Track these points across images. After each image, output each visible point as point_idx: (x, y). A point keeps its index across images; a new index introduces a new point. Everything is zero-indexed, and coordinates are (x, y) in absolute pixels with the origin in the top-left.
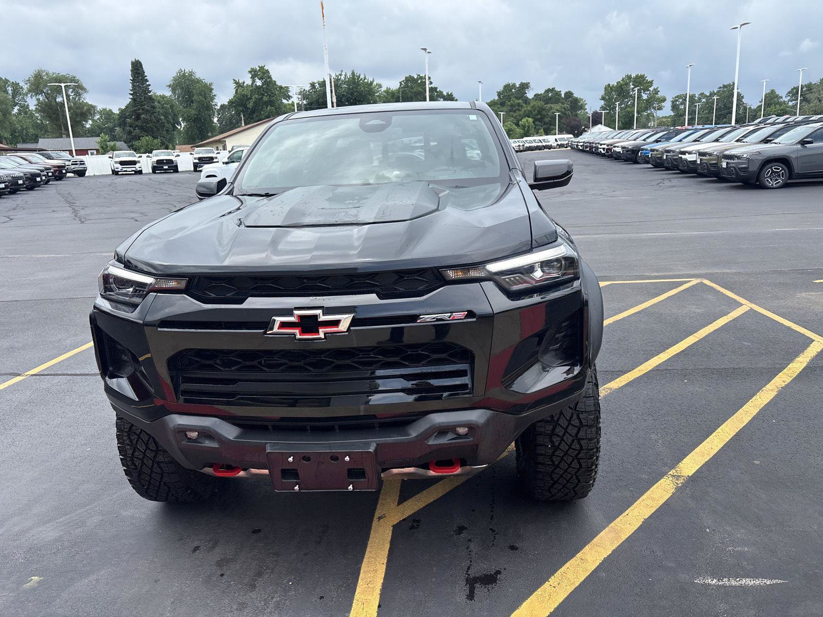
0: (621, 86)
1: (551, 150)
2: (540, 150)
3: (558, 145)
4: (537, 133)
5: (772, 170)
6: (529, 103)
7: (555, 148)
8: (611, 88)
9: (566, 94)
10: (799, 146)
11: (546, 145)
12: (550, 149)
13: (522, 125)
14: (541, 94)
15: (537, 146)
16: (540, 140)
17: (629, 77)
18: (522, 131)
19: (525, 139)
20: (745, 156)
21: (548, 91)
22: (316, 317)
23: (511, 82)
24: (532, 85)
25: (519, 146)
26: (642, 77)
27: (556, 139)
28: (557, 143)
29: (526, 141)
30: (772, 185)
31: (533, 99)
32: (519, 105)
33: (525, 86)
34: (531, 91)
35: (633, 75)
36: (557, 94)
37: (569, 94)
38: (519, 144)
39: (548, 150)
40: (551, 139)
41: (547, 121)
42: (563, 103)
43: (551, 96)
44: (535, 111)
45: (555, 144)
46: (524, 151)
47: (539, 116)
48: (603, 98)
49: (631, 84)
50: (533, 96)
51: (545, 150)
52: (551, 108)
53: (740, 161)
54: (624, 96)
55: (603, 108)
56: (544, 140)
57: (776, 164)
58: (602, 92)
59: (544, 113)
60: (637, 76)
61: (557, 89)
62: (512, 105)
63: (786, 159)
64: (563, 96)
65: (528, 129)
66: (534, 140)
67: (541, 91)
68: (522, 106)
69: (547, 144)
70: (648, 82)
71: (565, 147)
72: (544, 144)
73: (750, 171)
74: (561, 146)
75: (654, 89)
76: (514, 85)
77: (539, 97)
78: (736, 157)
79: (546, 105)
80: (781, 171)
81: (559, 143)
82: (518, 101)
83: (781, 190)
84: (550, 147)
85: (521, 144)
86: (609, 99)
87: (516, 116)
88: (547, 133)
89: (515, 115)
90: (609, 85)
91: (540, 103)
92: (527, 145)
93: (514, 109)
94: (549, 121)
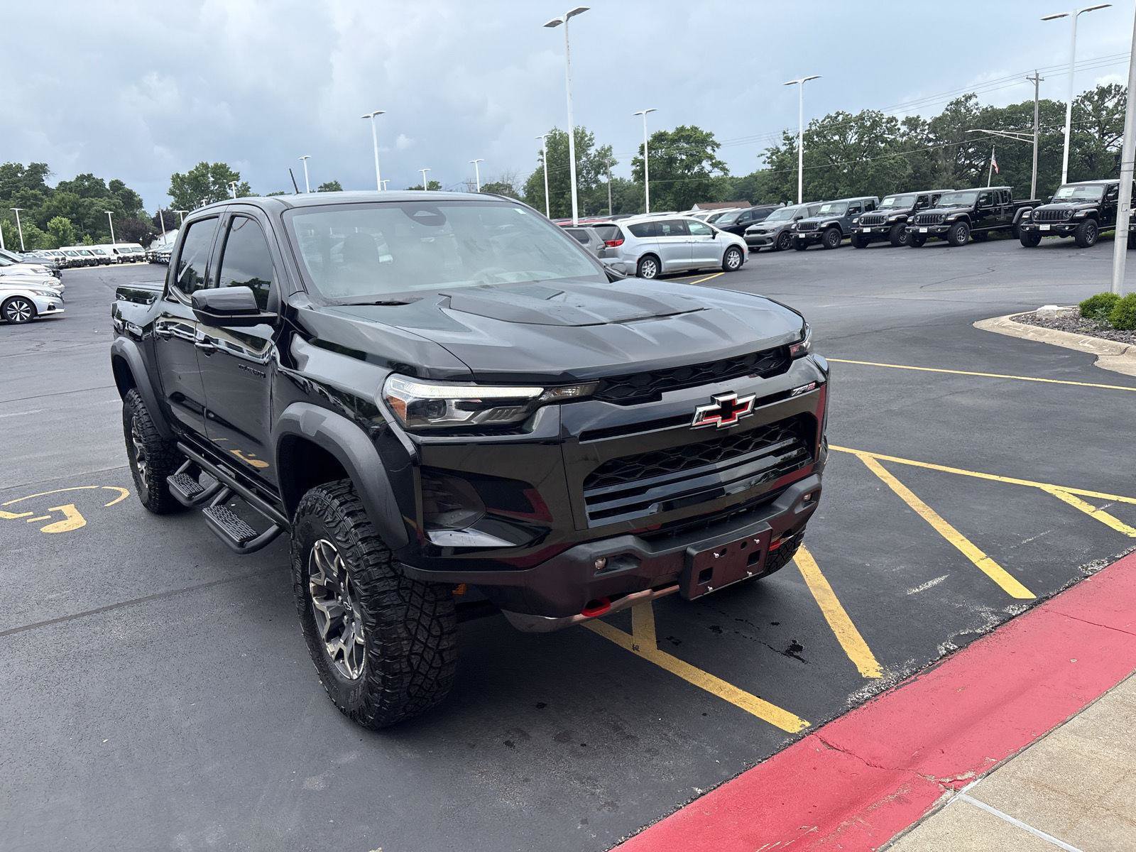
0: (196, 178)
1: (110, 266)
2: (91, 266)
3: (119, 258)
4: (79, 240)
6: (52, 196)
7: (115, 263)
8: (181, 180)
9: (112, 184)
11: (101, 259)
12: (107, 264)
13: (53, 228)
14: (71, 183)
15: (86, 260)
16: (89, 251)
17: (206, 166)
18: (54, 238)
19: (63, 249)
21: (82, 178)
22: (733, 401)
23: (14, 161)
24: (50, 168)
25: (57, 260)
26: (224, 166)
27: (115, 251)
28: (118, 255)
29: (66, 252)
31: (58, 189)
32: (35, 197)
33: (38, 170)
34: (51, 177)
35: (211, 164)
36: (97, 183)
37: (117, 185)
38: (56, 257)
39: (104, 266)
40: (106, 250)
41: (90, 223)
42: (110, 198)
43: (87, 187)
44: (65, 208)
45: (115, 257)
46: (67, 267)
47: (74, 215)
48: (172, 193)
49: (209, 175)
50: (57, 185)
51: (100, 266)
52: (92, 204)
54: (203, 191)
55: (174, 206)
56: (96, 251)
58: (170, 185)
59: (81, 210)
60: (216, 165)
61: (97, 176)
62: (23, 198)
64: (107, 187)
65: (63, 234)
66: (80, 252)
67: (70, 178)
68: (42, 200)
69: (103, 257)
70: (231, 175)
71: (131, 262)
72: (97, 257)
74: (125, 260)
75: (243, 185)
76: (20, 168)
77: (69, 186)
79: (83, 200)
81: (121, 255)
82: (33, 191)
84: (108, 262)
85: (60, 257)
86: (181, 194)
87: (33, 214)
88: (96, 240)
89: (31, 212)
90: (178, 175)
91: (72, 196)
92: (69, 258)
93: (28, 203)
94: (92, 222)
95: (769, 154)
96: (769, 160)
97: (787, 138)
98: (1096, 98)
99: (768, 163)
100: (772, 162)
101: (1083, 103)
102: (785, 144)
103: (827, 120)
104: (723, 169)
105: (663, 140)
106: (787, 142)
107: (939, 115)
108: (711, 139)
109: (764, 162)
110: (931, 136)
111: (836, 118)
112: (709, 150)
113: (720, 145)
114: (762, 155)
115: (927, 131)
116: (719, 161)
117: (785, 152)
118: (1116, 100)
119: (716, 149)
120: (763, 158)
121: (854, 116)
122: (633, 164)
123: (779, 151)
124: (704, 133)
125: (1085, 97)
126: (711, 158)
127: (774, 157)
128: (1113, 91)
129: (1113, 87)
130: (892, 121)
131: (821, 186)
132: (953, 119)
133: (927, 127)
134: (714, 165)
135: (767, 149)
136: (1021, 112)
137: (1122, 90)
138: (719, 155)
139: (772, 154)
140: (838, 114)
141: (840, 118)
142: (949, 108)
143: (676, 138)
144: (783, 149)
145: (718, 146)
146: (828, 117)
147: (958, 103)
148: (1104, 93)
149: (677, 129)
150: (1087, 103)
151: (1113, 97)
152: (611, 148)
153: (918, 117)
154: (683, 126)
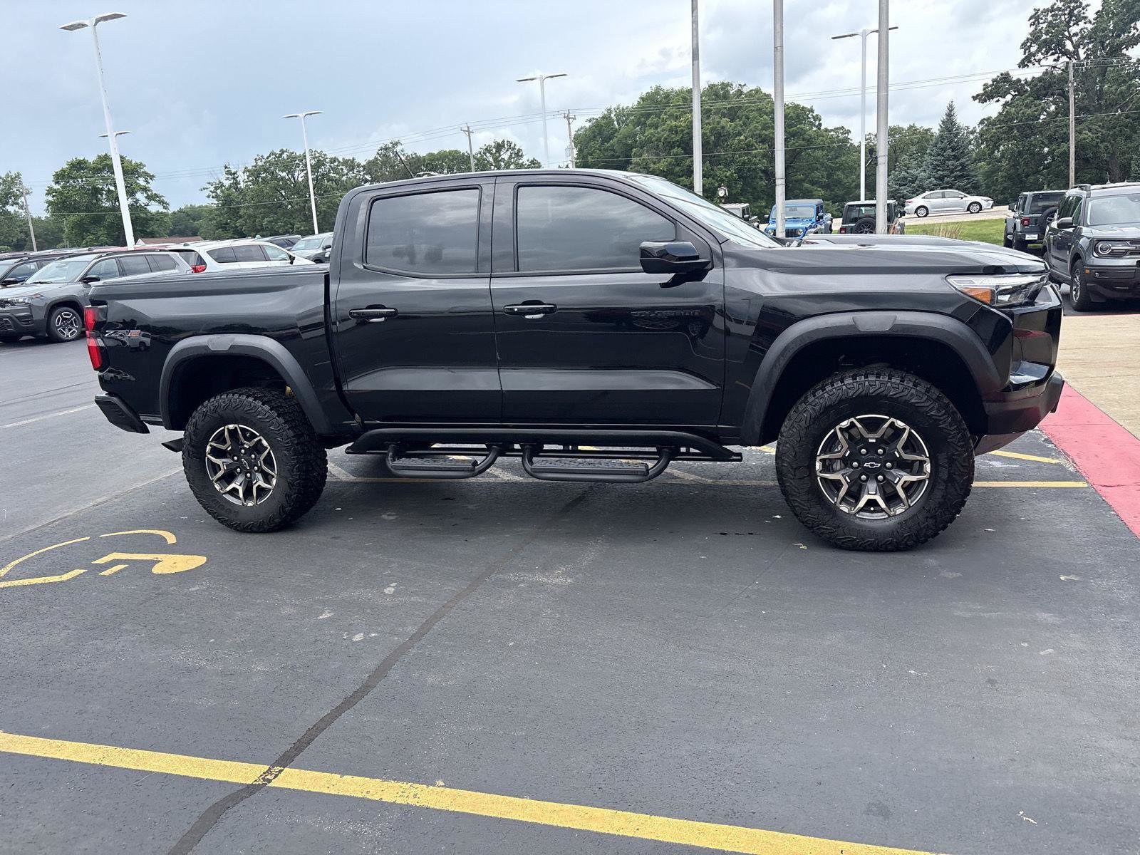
5: (62, 317)
10: (81, 285)
20: (21, 300)
30: (67, 336)
53: (13, 308)
57: (65, 308)
63: (73, 301)
73: (36, 320)
78: (7, 302)
80: (72, 318)
83: (77, 342)
95: (212, 189)
96: (214, 194)
97: (229, 173)
98: (494, 150)
99: (213, 197)
100: (217, 197)
101: (485, 154)
102: (228, 179)
103: (272, 157)
104: (162, 202)
105: (83, 169)
106: (230, 177)
107: (371, 158)
108: (142, 170)
109: (208, 197)
110: (368, 177)
111: (281, 155)
112: (141, 181)
113: (153, 176)
114: (204, 189)
115: (362, 173)
116: (155, 194)
117: (230, 187)
118: (509, 153)
119: (150, 181)
120: (207, 192)
121: (298, 154)
122: (47, 194)
123: (222, 186)
124: (133, 163)
125: (486, 149)
126: (145, 190)
127: (219, 191)
128: (506, 146)
129: (506, 143)
130: (335, 162)
131: (276, 221)
132: (384, 163)
133: (362, 169)
134: (152, 197)
135: (209, 183)
136: (438, 160)
137: (512, 146)
138: (154, 187)
139: (216, 188)
140: (283, 152)
141: (285, 155)
142: (380, 152)
143: (99, 166)
144: (227, 183)
145: (152, 177)
146: (273, 153)
147: (386, 149)
148: (499, 147)
149: (99, 157)
150: (488, 154)
151: (507, 151)
152: (19, 175)
153: (354, 159)
154: (106, 155)
